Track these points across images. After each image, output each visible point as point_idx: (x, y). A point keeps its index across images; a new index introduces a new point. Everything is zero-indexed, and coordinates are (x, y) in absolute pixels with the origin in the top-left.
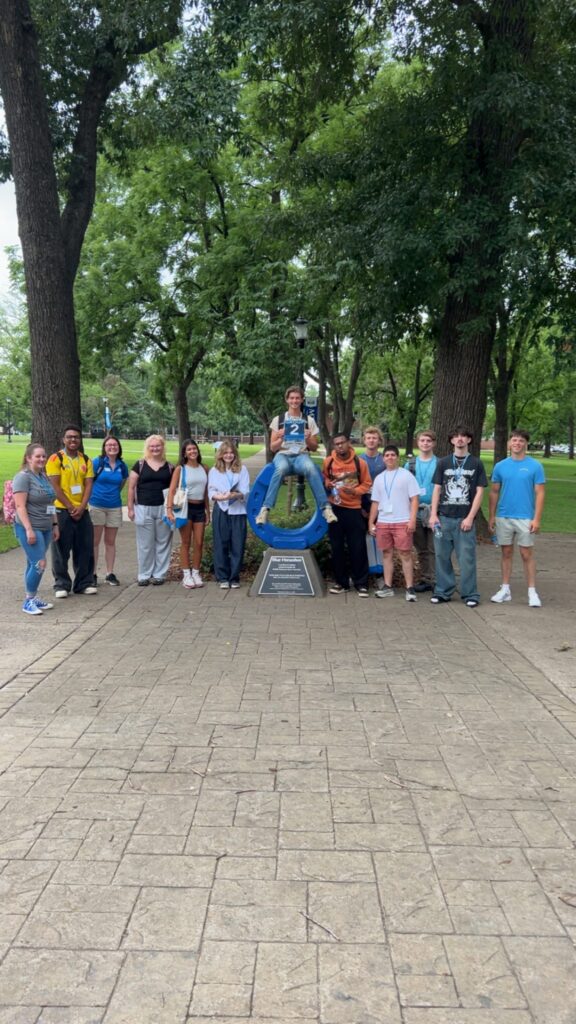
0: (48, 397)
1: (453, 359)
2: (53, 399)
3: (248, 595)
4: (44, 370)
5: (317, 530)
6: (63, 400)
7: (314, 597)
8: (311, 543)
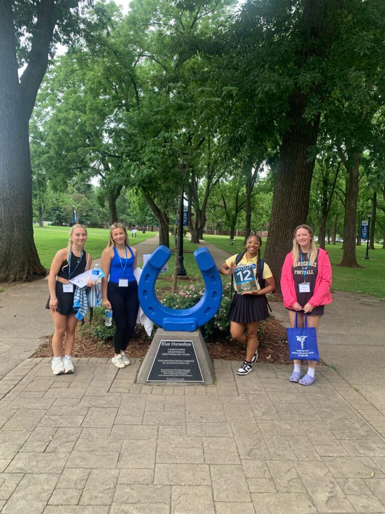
0: (6, 194)
1: (288, 174)
2: (10, 195)
3: (135, 382)
4: (4, 175)
5: (206, 311)
6: (17, 196)
7: (203, 384)
8: (201, 324)
